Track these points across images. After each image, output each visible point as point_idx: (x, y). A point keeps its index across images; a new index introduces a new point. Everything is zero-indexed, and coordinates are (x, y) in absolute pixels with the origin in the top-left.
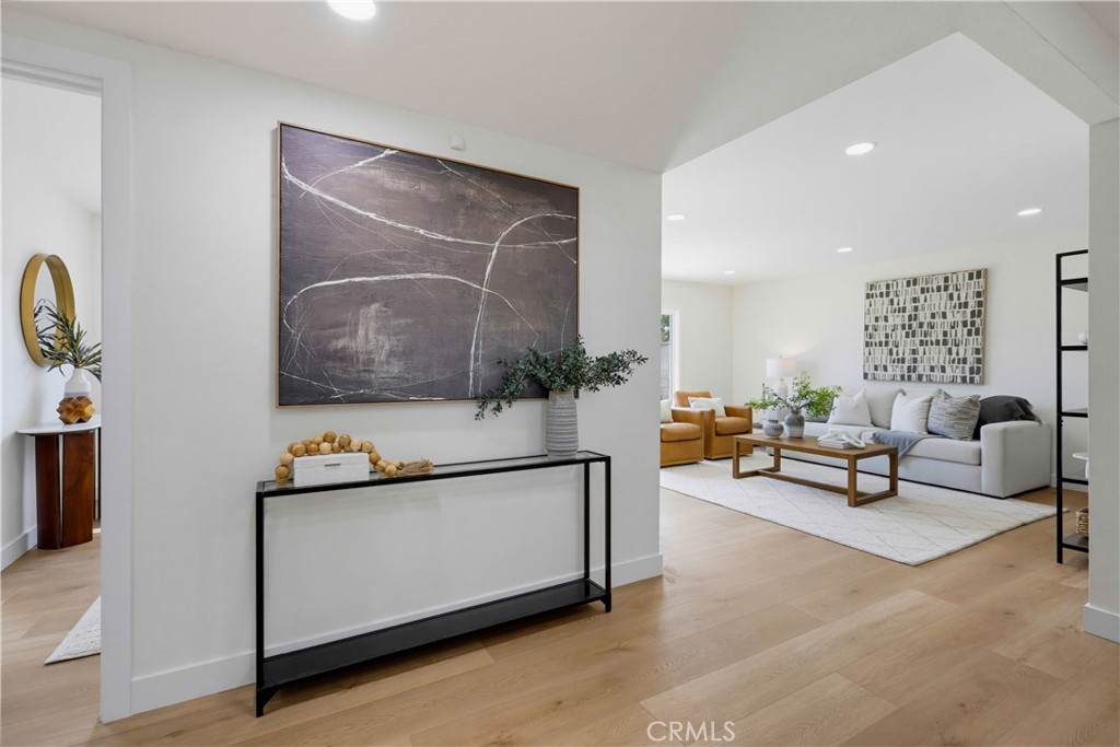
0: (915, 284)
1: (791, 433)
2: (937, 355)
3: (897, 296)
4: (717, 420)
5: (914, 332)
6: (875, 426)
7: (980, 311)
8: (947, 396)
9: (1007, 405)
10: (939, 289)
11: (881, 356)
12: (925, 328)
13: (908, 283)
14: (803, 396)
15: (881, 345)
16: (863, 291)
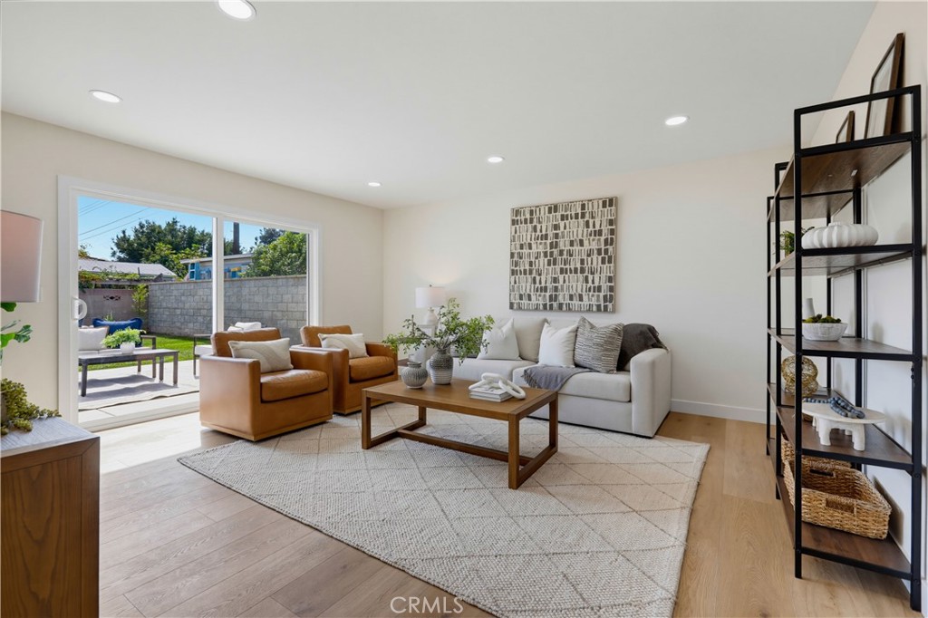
0: (555, 211)
1: (436, 378)
2: (575, 283)
3: (540, 222)
4: (351, 362)
5: (555, 260)
6: (523, 359)
7: (612, 239)
8: (592, 327)
9: (642, 333)
10: (577, 215)
11: (526, 285)
12: (565, 256)
13: (550, 209)
14: (450, 331)
15: (525, 274)
16: (508, 218)
